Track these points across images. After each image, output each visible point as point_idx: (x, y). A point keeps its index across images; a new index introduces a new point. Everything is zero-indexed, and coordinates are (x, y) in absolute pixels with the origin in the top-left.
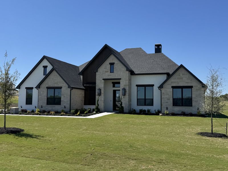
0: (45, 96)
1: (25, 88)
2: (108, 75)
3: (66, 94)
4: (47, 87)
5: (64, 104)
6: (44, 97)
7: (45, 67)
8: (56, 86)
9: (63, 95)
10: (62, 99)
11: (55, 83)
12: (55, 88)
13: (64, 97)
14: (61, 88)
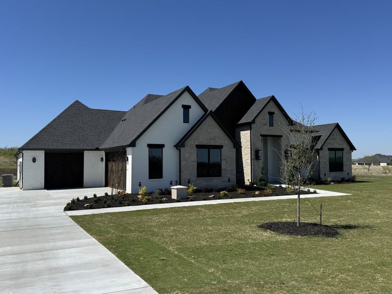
0: (193, 162)
1: (147, 145)
2: (268, 130)
3: (230, 158)
4: (197, 145)
5: (228, 175)
6: (192, 164)
7: (186, 108)
8: (213, 144)
9: (224, 160)
10: (223, 167)
11: (211, 139)
12: (209, 147)
13: (227, 163)
14: (220, 147)
